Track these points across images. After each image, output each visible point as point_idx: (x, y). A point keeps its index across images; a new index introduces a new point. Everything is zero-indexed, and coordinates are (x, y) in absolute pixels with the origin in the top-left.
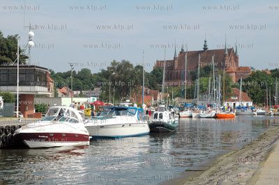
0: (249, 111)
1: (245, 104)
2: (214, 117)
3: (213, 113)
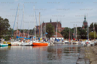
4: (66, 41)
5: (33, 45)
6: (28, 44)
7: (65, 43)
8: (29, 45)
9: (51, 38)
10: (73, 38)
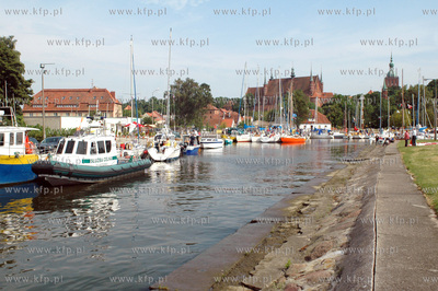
0: (325, 135)
1: (323, 126)
2: (278, 142)
3: (277, 137)
4: (338, 134)
5: (281, 142)
6: (272, 139)
7: (336, 137)
8: (273, 142)
9: (302, 126)
10: (353, 125)
